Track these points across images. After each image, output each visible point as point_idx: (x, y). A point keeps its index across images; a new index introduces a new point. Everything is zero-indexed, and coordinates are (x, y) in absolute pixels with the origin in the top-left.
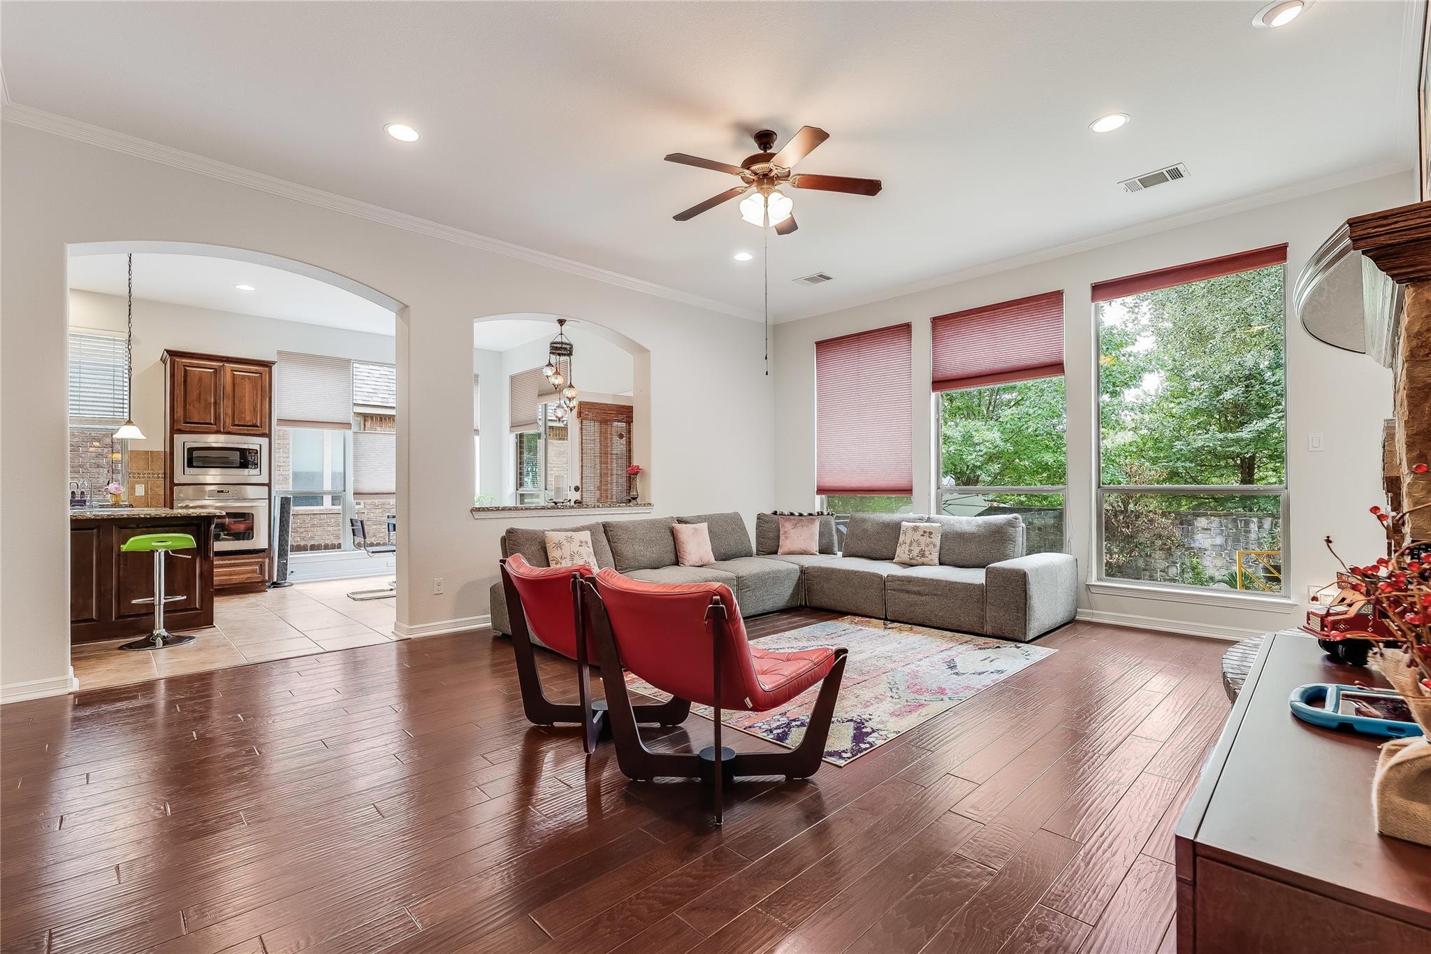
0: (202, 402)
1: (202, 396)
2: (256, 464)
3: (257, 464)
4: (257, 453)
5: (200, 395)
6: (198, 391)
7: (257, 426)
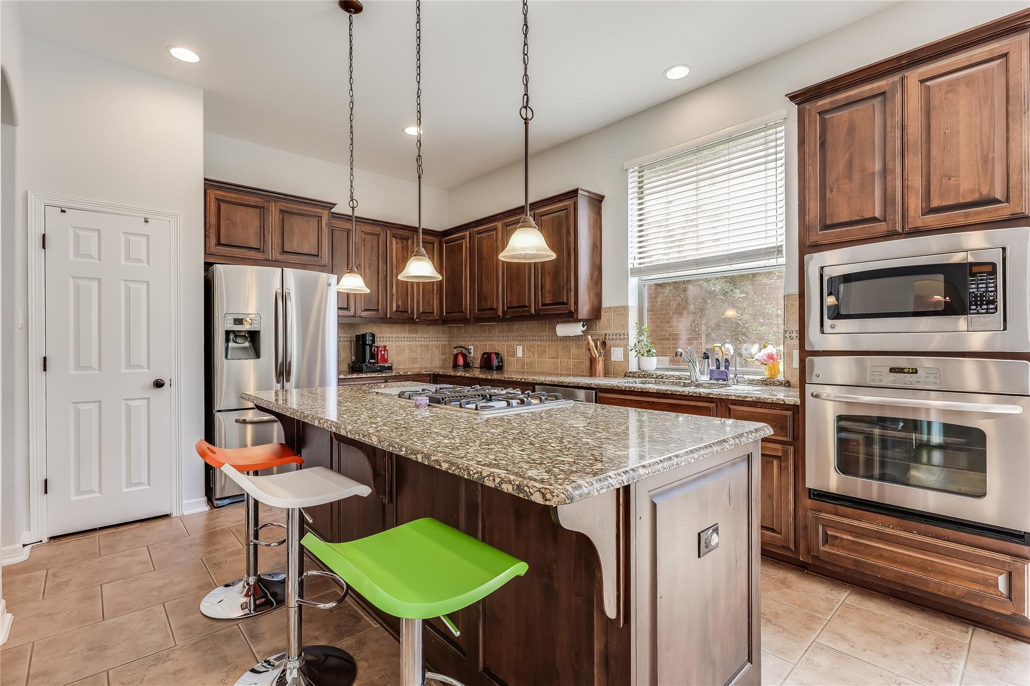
0: (856, 176)
1: (856, 161)
2: (989, 302)
3: (994, 302)
4: (994, 272)
5: (850, 162)
6: (847, 156)
7: (996, 201)
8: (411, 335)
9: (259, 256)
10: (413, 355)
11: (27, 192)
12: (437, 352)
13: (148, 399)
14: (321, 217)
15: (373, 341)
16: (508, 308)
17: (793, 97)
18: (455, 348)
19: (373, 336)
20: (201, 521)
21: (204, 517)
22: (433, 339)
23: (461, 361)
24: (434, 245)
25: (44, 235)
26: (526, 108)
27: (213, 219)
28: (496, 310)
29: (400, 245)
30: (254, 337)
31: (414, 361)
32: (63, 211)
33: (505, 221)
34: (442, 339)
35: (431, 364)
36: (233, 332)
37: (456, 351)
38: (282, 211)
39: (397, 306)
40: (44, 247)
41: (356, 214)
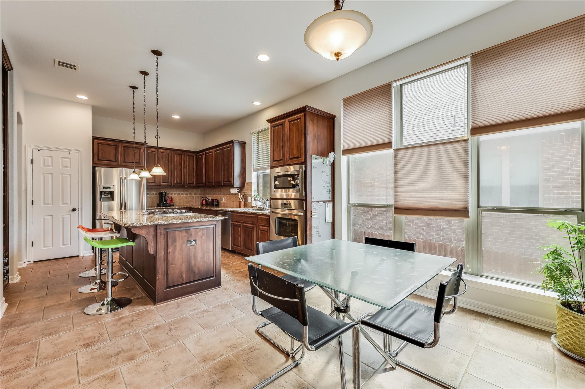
0: (279, 147)
4: (299, 177)
5: (278, 143)
6: (277, 141)
7: (299, 157)
8: (185, 193)
9: (115, 164)
10: (187, 200)
11: (26, 145)
12: (198, 199)
13: (70, 215)
14: (141, 148)
15: (166, 195)
16: (216, 182)
17: (268, 121)
18: (203, 197)
19: (165, 193)
20: (91, 258)
21: (92, 257)
22: (196, 194)
23: (204, 203)
24: (194, 157)
25: (32, 159)
26: (158, 136)
27: (96, 151)
28: (212, 183)
29: (178, 157)
30: (112, 193)
31: (187, 202)
32: (39, 151)
33: (215, 149)
34: (200, 194)
35: (195, 204)
36: (104, 192)
37: (203, 199)
38: (124, 147)
39: (177, 181)
40: (32, 163)
41: (158, 146)
